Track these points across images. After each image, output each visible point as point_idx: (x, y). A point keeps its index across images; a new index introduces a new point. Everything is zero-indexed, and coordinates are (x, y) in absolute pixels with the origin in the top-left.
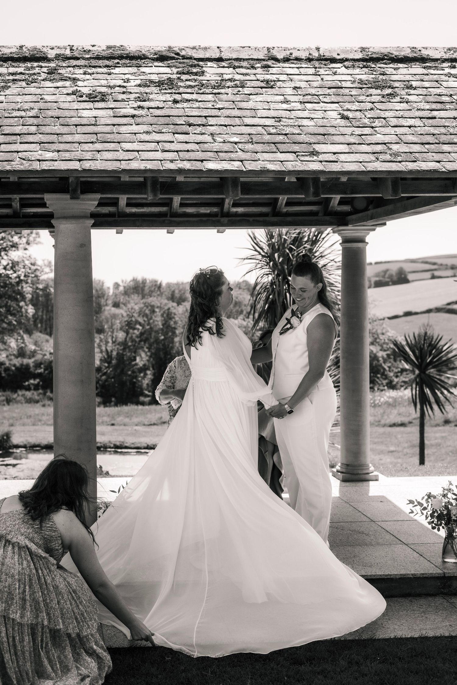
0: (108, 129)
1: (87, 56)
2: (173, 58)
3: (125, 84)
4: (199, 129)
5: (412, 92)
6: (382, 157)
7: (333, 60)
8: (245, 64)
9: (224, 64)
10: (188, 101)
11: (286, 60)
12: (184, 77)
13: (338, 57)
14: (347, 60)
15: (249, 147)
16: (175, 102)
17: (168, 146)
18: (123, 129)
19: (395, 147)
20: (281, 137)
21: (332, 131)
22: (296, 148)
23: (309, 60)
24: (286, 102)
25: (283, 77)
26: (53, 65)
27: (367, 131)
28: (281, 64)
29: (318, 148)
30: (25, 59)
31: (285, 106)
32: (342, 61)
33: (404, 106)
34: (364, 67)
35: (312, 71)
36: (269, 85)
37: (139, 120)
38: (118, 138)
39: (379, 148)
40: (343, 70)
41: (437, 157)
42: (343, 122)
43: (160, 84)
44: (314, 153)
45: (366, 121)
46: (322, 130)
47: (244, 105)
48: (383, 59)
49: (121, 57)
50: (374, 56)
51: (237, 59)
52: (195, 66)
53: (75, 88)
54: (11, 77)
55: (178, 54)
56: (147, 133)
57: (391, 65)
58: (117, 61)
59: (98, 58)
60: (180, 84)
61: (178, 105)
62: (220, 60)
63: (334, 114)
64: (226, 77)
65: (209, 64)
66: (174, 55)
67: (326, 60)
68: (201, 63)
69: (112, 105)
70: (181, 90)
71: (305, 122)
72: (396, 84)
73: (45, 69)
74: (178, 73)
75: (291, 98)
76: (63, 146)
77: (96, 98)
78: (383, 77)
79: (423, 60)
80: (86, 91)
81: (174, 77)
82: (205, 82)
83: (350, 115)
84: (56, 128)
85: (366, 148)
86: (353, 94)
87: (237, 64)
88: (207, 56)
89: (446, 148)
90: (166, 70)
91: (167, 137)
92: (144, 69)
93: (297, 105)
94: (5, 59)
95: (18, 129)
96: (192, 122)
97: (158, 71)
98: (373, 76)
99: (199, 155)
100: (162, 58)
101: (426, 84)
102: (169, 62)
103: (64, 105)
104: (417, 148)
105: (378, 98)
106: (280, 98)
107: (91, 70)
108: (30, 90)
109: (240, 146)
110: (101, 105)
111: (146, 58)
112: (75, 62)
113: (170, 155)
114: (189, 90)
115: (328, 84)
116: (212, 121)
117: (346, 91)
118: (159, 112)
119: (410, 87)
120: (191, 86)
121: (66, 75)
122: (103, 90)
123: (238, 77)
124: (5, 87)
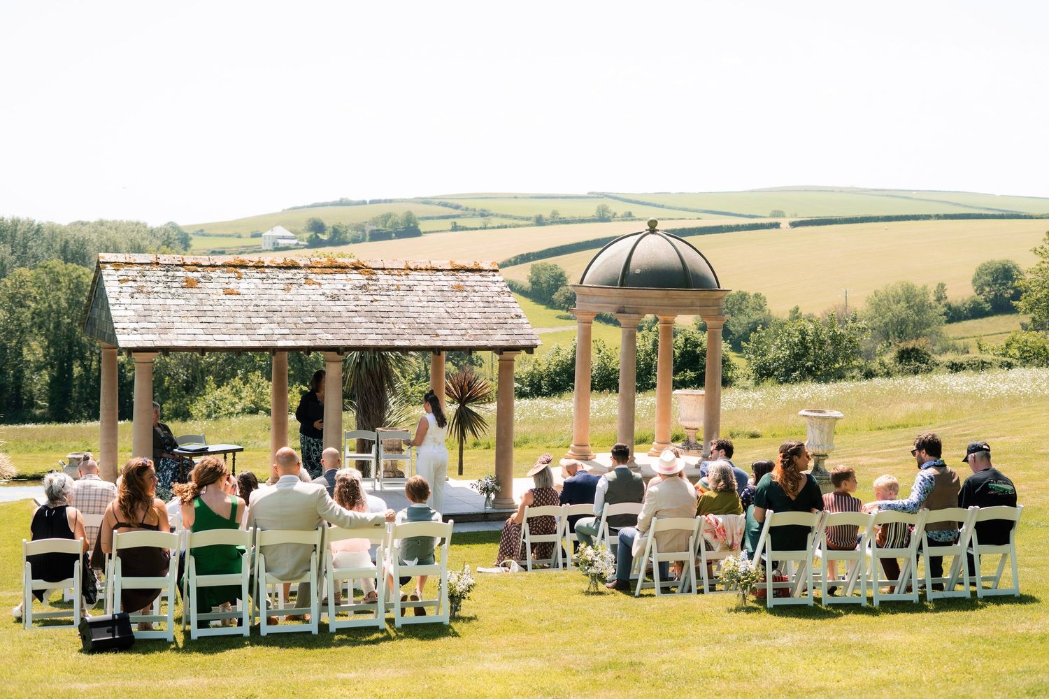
0: (347, 320)
1: (320, 266)
2: (362, 268)
3: (344, 288)
4: (387, 320)
5: (476, 294)
6: (465, 338)
7: (438, 270)
8: (396, 272)
9: (386, 272)
10: (377, 301)
11: (416, 270)
12: (371, 282)
13: (440, 268)
14: (444, 270)
15: (409, 331)
16: (372, 301)
17: (378, 331)
18: (354, 319)
19: (469, 331)
20: (422, 325)
21: (443, 321)
22: (430, 332)
23: (427, 270)
24: (420, 301)
25: (416, 283)
26: (303, 271)
27: (458, 321)
28: (413, 273)
29: (439, 332)
30: (289, 268)
31: (420, 304)
32: (442, 270)
33: (472, 304)
34: (453, 275)
35: (428, 278)
36: (410, 289)
37: (360, 314)
38: (354, 326)
39: (463, 332)
40: (443, 278)
41: (487, 337)
42: (446, 315)
43: (361, 288)
44: (437, 335)
45: (457, 315)
46: (438, 321)
47: (404, 303)
48: (461, 270)
49: (336, 267)
50: (456, 267)
51: (392, 269)
52: (374, 274)
53: (322, 290)
54: (288, 281)
55: (363, 265)
56: (366, 322)
57: (465, 274)
58: (335, 270)
59: (325, 267)
60: (370, 288)
61: (373, 304)
62: (384, 269)
63: (442, 310)
64: (390, 283)
65: (380, 272)
66: (361, 266)
67: (434, 270)
68: (375, 271)
69: (344, 303)
70: (372, 292)
71: (431, 315)
72: (468, 289)
73: (302, 275)
74: (366, 279)
75: (423, 299)
76: (334, 331)
77: (334, 298)
78: (462, 284)
79: (480, 270)
80: (328, 292)
81: (366, 282)
82: (381, 286)
83: (449, 310)
84: (324, 319)
85: (458, 332)
86: (449, 295)
87: (393, 273)
88: (377, 267)
89: (491, 332)
90: (359, 276)
91: (375, 325)
92: (350, 276)
93: (425, 304)
94: (280, 267)
95: (309, 320)
96: (383, 316)
97: (357, 278)
98: (457, 282)
99: (391, 337)
100: (356, 268)
101: (482, 289)
102: (360, 270)
103: (322, 303)
104: (478, 332)
105: (460, 299)
106: (417, 298)
107: (325, 276)
108: (301, 291)
109: (406, 331)
110: (338, 303)
111: (348, 268)
112: (315, 270)
113: (380, 337)
114: (375, 293)
115: (438, 289)
116: (391, 314)
117: (446, 293)
118: (366, 309)
119: (474, 291)
120: (376, 290)
121: (314, 280)
122: (336, 292)
123: (395, 283)
124: (289, 289)
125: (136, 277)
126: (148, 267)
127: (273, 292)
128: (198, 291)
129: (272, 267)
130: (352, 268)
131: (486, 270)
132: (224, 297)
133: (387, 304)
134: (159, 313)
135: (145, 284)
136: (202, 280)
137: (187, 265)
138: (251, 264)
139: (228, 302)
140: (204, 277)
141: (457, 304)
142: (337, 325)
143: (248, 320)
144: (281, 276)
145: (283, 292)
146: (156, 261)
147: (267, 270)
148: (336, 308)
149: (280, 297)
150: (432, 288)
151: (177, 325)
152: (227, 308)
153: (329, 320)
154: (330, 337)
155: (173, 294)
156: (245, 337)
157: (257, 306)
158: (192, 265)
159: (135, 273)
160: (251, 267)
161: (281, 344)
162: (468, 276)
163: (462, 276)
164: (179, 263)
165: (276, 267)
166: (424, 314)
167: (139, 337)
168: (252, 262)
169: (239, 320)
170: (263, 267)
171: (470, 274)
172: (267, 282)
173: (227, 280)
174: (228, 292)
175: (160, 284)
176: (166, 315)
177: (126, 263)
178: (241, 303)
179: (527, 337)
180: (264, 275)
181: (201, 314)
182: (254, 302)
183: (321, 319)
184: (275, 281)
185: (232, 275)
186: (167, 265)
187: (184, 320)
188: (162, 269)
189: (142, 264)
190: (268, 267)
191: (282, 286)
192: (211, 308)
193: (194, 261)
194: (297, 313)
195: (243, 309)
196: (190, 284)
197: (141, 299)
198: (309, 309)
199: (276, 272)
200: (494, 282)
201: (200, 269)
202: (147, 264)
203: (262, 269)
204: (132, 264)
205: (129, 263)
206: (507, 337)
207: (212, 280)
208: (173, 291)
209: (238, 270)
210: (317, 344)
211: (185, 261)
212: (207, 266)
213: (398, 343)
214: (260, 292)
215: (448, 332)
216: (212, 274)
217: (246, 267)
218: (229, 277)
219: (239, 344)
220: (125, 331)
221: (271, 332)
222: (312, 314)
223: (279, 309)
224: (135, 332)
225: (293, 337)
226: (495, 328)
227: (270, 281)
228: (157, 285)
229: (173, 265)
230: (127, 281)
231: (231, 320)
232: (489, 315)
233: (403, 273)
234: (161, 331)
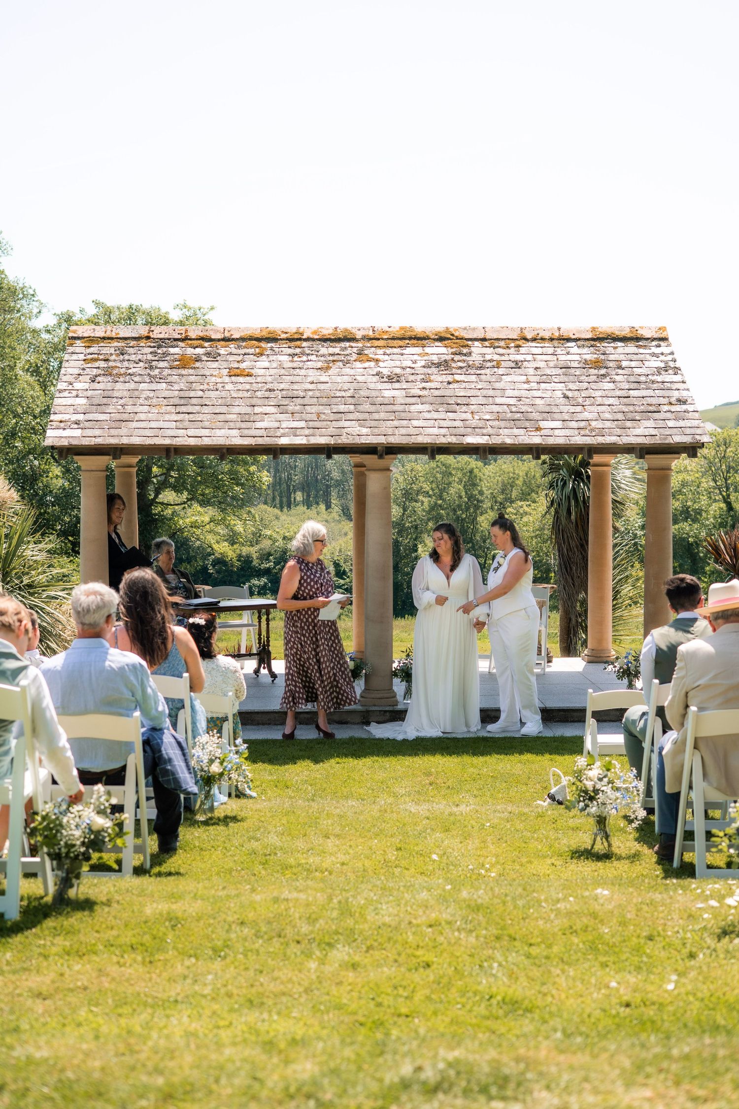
0: (401, 408)
1: (386, 337)
2: (449, 339)
3: (413, 366)
4: (464, 408)
5: (620, 371)
6: (582, 432)
7: (568, 340)
8: (502, 343)
9: (487, 344)
10: (458, 382)
11: (534, 340)
12: (457, 358)
13: (573, 337)
14: (580, 339)
15: (496, 423)
16: (449, 383)
17: (443, 423)
18: (413, 408)
19: (594, 424)
20: (519, 415)
21: (555, 409)
22: (527, 424)
23: (552, 339)
24: (528, 382)
25: (529, 357)
26: (360, 345)
27: (579, 409)
28: (530, 344)
29: (543, 424)
30: (339, 340)
31: (526, 386)
32: (575, 340)
33: (610, 386)
34: (592, 346)
35: (551, 351)
36: (517, 365)
37: (424, 400)
38: (409, 415)
39: (582, 424)
40: (575, 350)
41: (619, 432)
42: (563, 401)
43: (438, 365)
44: (538, 429)
45: (580, 400)
46: (547, 409)
47: (497, 385)
48: (607, 339)
49: (410, 338)
50: (601, 336)
51: (498, 339)
52: (466, 346)
53: (379, 369)
54: (331, 358)
55: (453, 335)
56: (429, 411)
57: (612, 344)
58: (407, 341)
59: (393, 339)
60: (454, 365)
61: (451, 386)
62: (484, 340)
63: (559, 394)
64: (488, 357)
65: (477, 343)
66: (449, 335)
67: (564, 339)
68: (470, 343)
69: (405, 385)
70: (454, 371)
71: (538, 401)
72: (611, 364)
73: (355, 350)
74: (452, 354)
75: (531, 378)
76: (373, 423)
77: (393, 379)
78: (602, 357)
79: (638, 339)
80: (386, 372)
81: (449, 357)
82: (471, 363)
83: (570, 394)
84: (367, 407)
85: (574, 424)
86: (577, 373)
87: (497, 344)
88: (475, 336)
89: (629, 424)
90: (443, 350)
91: (442, 415)
92: (427, 350)
93: (534, 385)
94: (325, 340)
95: (342, 408)
96: (459, 402)
97: (438, 351)
98: (596, 356)
99: (462, 431)
100: (441, 339)
101: (633, 364)
102: (446, 342)
103: (372, 386)
104: (608, 424)
105: (594, 378)
106: (524, 378)
107: (389, 351)
108: (346, 370)
109: (490, 423)
110: (397, 385)
111: (429, 339)
112: (376, 343)
113: (443, 431)
114: (459, 371)
115: (561, 364)
116: (473, 401)
117: (572, 371)
118: (437, 393)
119: (620, 367)
120: (461, 368)
121: (371, 356)
122: (398, 371)
123: (496, 357)
124: (328, 368)
125: (111, 354)
126: (132, 343)
127: (303, 372)
128: (191, 371)
129: (313, 340)
130: (434, 339)
131: (647, 339)
132: (227, 379)
133: (473, 386)
134: (121, 402)
135: (119, 365)
136: (205, 358)
137: (190, 339)
138: (284, 336)
139: (229, 387)
140: (208, 354)
141: (585, 385)
142: (383, 415)
143: (249, 410)
144: (323, 351)
145: (319, 373)
146: (146, 334)
147: (305, 344)
148: (389, 392)
149: (310, 379)
150: (551, 364)
151: (142, 416)
152: (223, 394)
153: (373, 408)
154: (365, 431)
155: (155, 377)
156: (235, 432)
157: (270, 390)
158: (197, 339)
159: (112, 351)
160: (283, 339)
161: (284, 441)
162: (615, 348)
163: (608, 347)
164: (179, 337)
165: (319, 340)
166: (528, 400)
167: (78, 433)
168: (286, 333)
169: (236, 410)
170: (300, 339)
171: (619, 344)
172: (299, 359)
173: (240, 358)
174: (234, 373)
175: (141, 364)
176: (131, 403)
177: (104, 338)
178: (248, 387)
179: (688, 431)
180: (298, 351)
181: (182, 402)
182: (269, 386)
183: (360, 408)
184: (313, 358)
185: (251, 351)
186: (161, 339)
187: (155, 410)
188: (152, 345)
189: (125, 339)
190: (308, 339)
191: (319, 365)
192: (200, 393)
193: (201, 334)
194: (328, 399)
195: (248, 394)
196: (184, 363)
197: (105, 383)
198: (349, 394)
199: (317, 345)
200: (653, 355)
201: (206, 344)
202: (135, 339)
203: (298, 343)
204: (112, 339)
205: (109, 338)
206: (653, 432)
207: (218, 358)
208: (157, 372)
209: (263, 344)
210: (340, 441)
211: (189, 334)
212: (219, 340)
213: (471, 440)
214: (283, 372)
215: (558, 424)
216: (222, 351)
217: (275, 340)
218: (245, 354)
219: (221, 441)
220: (62, 425)
221: (277, 425)
222: (351, 400)
223: (302, 394)
224: (76, 426)
225: (307, 432)
226: (637, 418)
227: (304, 358)
228: (135, 365)
229: (169, 339)
230: (96, 360)
231: (224, 409)
232: (635, 401)
233: (512, 345)
234: (113, 425)
